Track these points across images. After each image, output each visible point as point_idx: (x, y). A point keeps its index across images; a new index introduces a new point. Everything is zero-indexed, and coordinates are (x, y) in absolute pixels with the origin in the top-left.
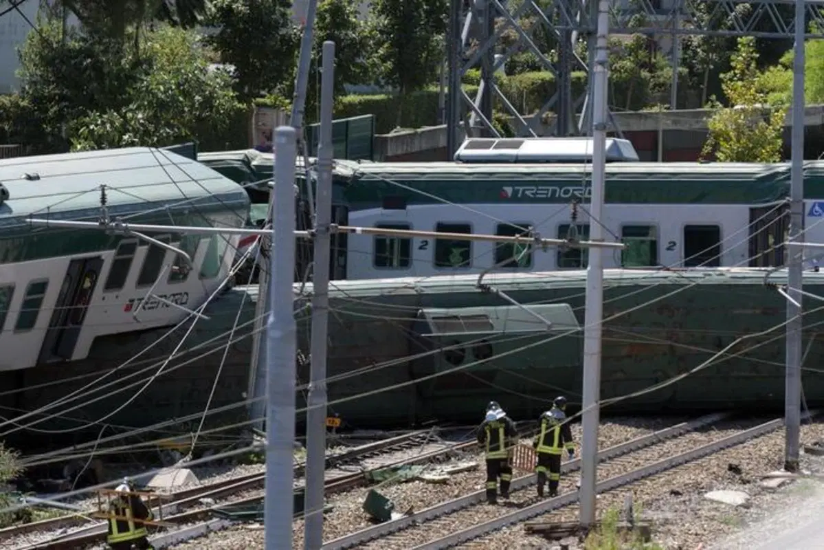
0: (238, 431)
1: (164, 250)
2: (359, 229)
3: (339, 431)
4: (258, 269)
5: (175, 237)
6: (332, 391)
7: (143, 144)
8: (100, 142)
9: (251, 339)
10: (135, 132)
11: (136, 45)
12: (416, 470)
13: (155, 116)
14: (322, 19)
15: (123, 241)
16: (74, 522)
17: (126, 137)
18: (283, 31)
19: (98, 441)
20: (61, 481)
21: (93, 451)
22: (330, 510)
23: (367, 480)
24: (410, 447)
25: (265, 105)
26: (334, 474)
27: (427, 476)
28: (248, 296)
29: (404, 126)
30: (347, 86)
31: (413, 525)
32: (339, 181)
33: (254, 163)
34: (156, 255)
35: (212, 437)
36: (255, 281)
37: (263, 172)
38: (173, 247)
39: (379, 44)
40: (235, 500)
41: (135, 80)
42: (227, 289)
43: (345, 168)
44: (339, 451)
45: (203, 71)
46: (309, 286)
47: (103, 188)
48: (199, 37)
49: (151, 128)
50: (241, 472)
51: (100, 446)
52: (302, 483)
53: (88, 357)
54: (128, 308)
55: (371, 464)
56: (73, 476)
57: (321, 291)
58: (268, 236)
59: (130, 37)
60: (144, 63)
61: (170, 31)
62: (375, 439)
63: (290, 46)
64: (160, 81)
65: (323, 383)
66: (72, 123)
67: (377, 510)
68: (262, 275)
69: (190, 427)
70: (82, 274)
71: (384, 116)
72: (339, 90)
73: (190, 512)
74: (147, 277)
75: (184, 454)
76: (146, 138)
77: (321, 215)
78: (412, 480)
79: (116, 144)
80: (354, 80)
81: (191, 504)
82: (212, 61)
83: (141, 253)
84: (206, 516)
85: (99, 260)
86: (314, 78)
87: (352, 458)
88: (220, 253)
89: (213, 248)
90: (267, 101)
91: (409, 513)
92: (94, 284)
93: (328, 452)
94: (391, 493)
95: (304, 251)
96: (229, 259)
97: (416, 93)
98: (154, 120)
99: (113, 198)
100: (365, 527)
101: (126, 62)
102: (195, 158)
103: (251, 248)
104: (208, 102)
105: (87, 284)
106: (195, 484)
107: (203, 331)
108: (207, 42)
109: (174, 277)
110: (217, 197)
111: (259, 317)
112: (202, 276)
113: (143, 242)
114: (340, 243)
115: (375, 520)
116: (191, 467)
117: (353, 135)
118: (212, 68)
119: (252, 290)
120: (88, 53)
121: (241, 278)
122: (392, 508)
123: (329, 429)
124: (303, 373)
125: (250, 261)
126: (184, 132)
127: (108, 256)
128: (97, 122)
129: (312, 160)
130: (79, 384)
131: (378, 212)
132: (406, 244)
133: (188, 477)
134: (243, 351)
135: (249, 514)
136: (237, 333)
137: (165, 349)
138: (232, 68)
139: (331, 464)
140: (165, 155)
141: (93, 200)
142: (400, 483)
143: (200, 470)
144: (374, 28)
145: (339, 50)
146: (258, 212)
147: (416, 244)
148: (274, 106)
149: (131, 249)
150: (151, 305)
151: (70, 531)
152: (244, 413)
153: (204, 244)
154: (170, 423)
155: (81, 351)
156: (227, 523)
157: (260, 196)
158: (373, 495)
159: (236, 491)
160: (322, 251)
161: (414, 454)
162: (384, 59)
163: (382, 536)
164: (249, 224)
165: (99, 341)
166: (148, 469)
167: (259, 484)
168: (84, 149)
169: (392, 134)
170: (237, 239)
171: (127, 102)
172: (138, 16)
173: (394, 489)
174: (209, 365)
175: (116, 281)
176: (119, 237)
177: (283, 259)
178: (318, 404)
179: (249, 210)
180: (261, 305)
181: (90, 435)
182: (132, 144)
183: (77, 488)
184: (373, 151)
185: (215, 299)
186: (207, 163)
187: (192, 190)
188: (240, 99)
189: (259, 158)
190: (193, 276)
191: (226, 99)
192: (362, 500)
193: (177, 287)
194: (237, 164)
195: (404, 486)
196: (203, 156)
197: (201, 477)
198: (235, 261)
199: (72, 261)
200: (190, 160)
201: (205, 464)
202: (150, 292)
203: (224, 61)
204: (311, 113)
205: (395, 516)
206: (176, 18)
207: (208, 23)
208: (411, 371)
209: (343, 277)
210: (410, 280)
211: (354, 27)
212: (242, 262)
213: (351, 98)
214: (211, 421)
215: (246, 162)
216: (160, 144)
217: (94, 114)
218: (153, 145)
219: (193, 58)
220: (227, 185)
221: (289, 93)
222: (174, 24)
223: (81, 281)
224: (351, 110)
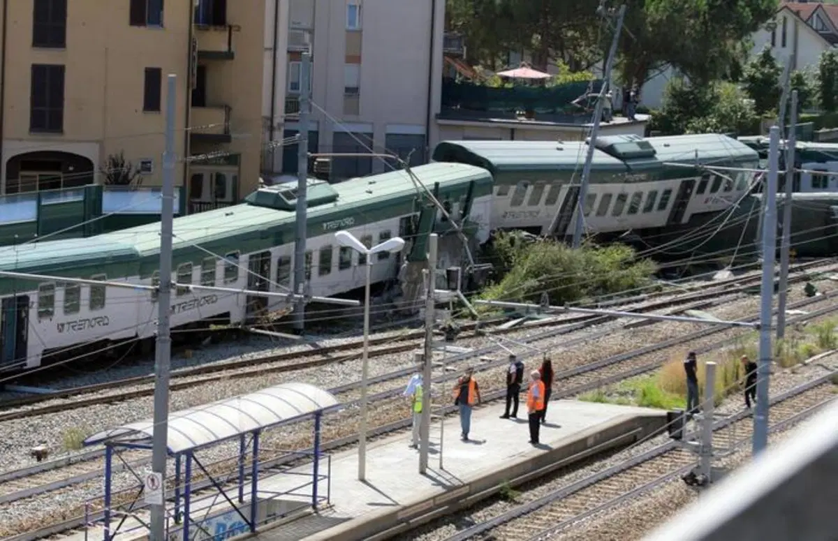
0: (751, 256)
1: (721, 178)
2: (805, 171)
3: (795, 257)
4: (762, 188)
5: (726, 172)
6: (792, 240)
7: (715, 132)
8: (696, 131)
9: (758, 217)
10: (712, 126)
11: (713, 90)
12: (827, 275)
13: (721, 120)
14: (792, 81)
15: (704, 174)
16: (681, 292)
17: (708, 129)
18: (776, 86)
19: (692, 258)
20: (674, 275)
21: (689, 262)
22: (789, 291)
23: (806, 278)
24: (825, 265)
25: (766, 117)
26: (792, 275)
27: (833, 277)
28: (758, 199)
29: (827, 127)
30: (803, 110)
31: (825, 298)
32: (798, 151)
33: (762, 142)
34: (718, 180)
35: (741, 258)
36: (761, 192)
37: (765, 146)
38: (726, 177)
39: (818, 92)
40: (750, 285)
41: (713, 105)
42: (748, 195)
43: (800, 145)
44: (794, 266)
45: (742, 102)
46: (784, 195)
47: (696, 151)
48: (740, 87)
49: (719, 125)
50: (752, 273)
51: (693, 260)
52: (778, 279)
53: (689, 223)
54: (706, 202)
55: (809, 272)
56: (681, 272)
57: (789, 197)
58: (766, 173)
59: (710, 87)
60: (716, 98)
61: (727, 85)
62: (810, 261)
63: (778, 92)
64: (724, 107)
65: (789, 236)
66: (685, 123)
67: (810, 291)
68: (764, 190)
69: (732, 253)
70: (687, 186)
71: (818, 123)
72: (799, 111)
73: (729, 289)
74: (715, 189)
75: (728, 264)
76: (716, 130)
77: (789, 164)
78: (824, 279)
79: (703, 132)
80: (806, 107)
81: (730, 286)
82: (745, 98)
83: (712, 179)
84: (737, 291)
85: (694, 182)
86: (788, 107)
87: (802, 269)
88: (746, 180)
89: (743, 178)
90: (769, 115)
91: (824, 293)
92: (691, 192)
93: (790, 266)
94: (816, 284)
95: (782, 180)
96: (750, 182)
97: (832, 114)
98: (720, 122)
99: (701, 155)
100: (805, 298)
101: (709, 96)
102: (735, 138)
103: (759, 178)
104: (743, 116)
105: (689, 191)
106: (733, 278)
107: (737, 213)
108: (743, 90)
109: (726, 189)
110: (745, 156)
111: (762, 207)
112: (738, 189)
113: (714, 174)
114: (797, 177)
115: (809, 295)
116: (732, 271)
117: (804, 131)
118: (745, 101)
119: (759, 196)
120: (692, 93)
121: (755, 190)
122: (817, 291)
123: (791, 256)
124: (780, 232)
125: (759, 184)
126: (734, 127)
127: (698, 179)
128: (696, 122)
129: (786, 141)
130: (684, 234)
131: (815, 164)
132: (826, 178)
133: (730, 275)
134: (754, 221)
135: (754, 291)
136: (753, 214)
137: (721, 220)
138: (753, 101)
139: (791, 271)
140: (723, 137)
141: (692, 156)
142: (820, 280)
143: (735, 272)
144: (815, 86)
145: (799, 95)
146: (763, 163)
147: (830, 178)
148: (771, 118)
149: (707, 177)
150: (716, 201)
151: (679, 296)
152: (754, 248)
153: (740, 175)
154: (724, 251)
155: (685, 219)
156: (745, 295)
157: (763, 156)
158: (808, 285)
159: (750, 281)
160: (790, 181)
161: (827, 268)
162: (819, 98)
163: (812, 303)
164: (759, 168)
165: (693, 216)
166: (712, 270)
167: (759, 279)
168: (689, 134)
169: (821, 131)
170: (753, 174)
171: (709, 114)
172: (714, 78)
173: (817, 282)
174: (741, 227)
175: (701, 190)
176: (703, 172)
177: (773, 183)
178: (786, 245)
179: (758, 161)
180: (763, 203)
181: (688, 255)
182: (710, 132)
183: (682, 277)
184: (813, 138)
185: (744, 199)
186: (741, 141)
187: (735, 152)
188: (758, 114)
189: (765, 139)
190: (734, 189)
191: (752, 114)
192: (803, 287)
193: (727, 194)
194: (754, 142)
195: (822, 282)
196: (740, 138)
197: (735, 275)
198: (753, 182)
199: (683, 182)
200: (734, 140)
201: (736, 270)
202: (716, 195)
203: (750, 98)
204: (786, 121)
205: (818, 294)
206: (730, 79)
207: (744, 81)
208: (826, 232)
209: (798, 191)
210: (826, 194)
211: (806, 85)
212: (755, 184)
213: (803, 115)
214: (740, 251)
215: (758, 141)
216: (723, 132)
217: (695, 118)
218: (721, 133)
219: (737, 97)
220: (750, 151)
221: (777, 112)
222: (729, 82)
223: (686, 190)
224: (804, 120)
